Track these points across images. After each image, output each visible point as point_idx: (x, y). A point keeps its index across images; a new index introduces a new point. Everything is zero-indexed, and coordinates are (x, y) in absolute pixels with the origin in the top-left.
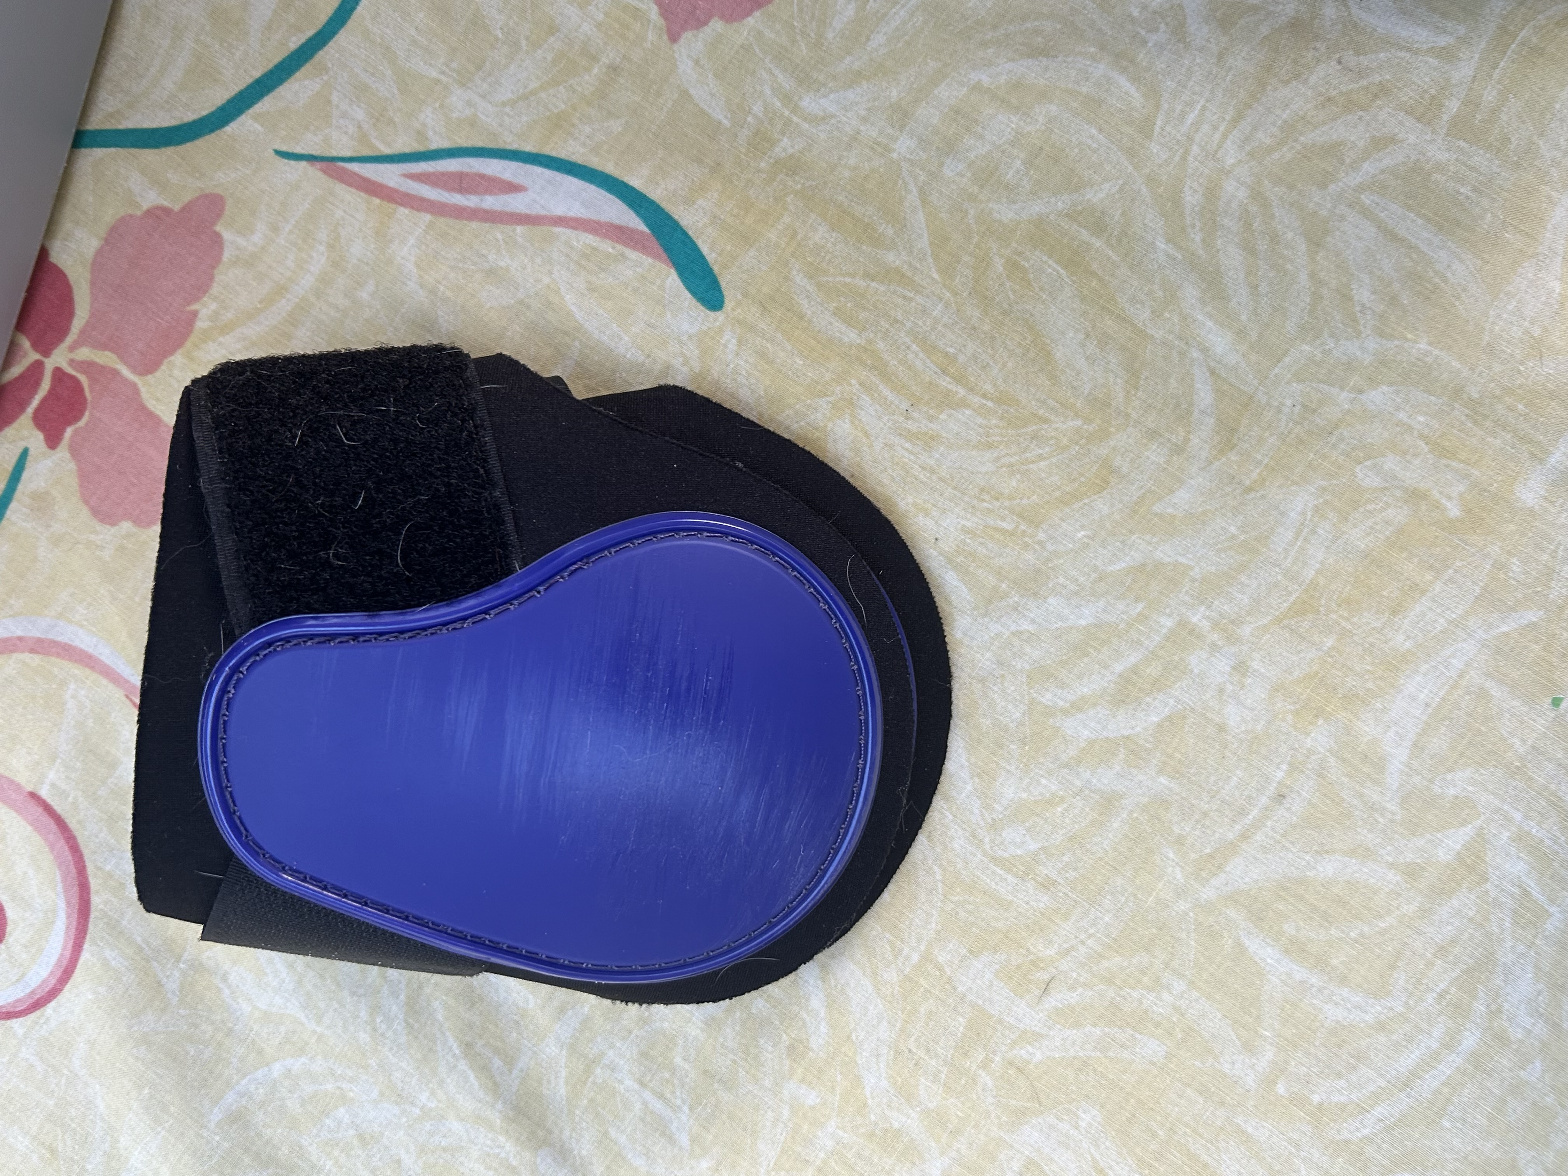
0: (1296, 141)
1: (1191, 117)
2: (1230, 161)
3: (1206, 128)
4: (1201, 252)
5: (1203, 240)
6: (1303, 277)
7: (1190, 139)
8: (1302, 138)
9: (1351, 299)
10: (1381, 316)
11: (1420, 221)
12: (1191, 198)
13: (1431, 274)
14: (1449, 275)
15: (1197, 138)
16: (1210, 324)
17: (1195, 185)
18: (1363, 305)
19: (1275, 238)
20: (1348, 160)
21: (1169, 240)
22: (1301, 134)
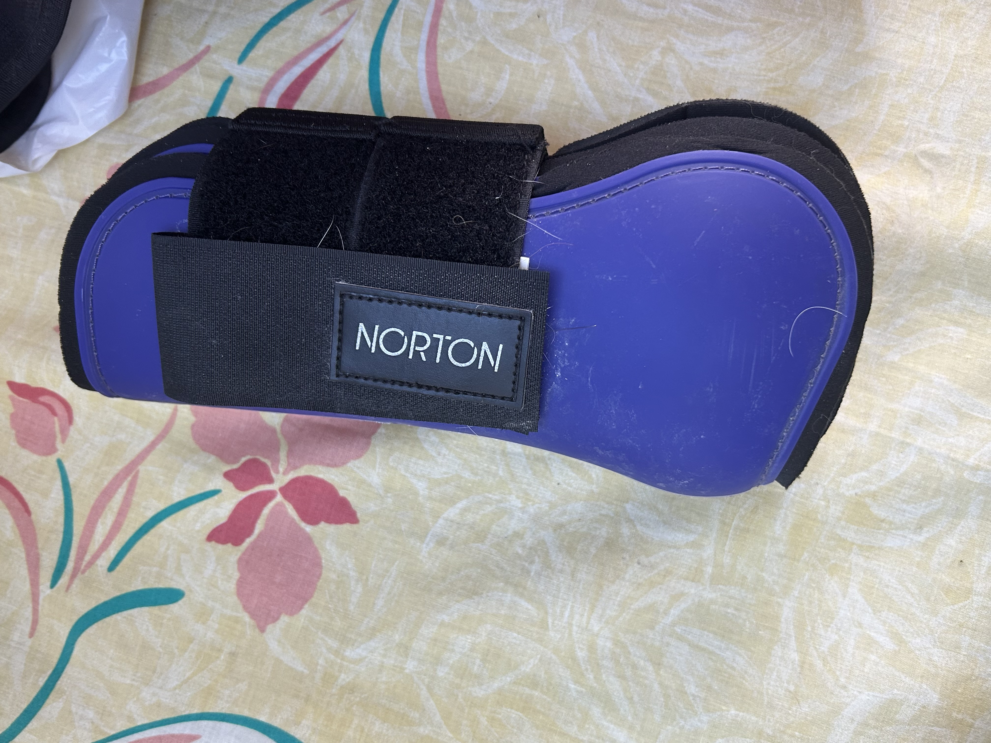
0: (629, 608)
1: (567, 614)
2: (596, 629)
3: (577, 617)
4: (595, 685)
5: (595, 678)
6: (656, 686)
7: (571, 625)
8: (632, 607)
9: (686, 693)
10: (705, 699)
11: (711, 635)
12: (581, 654)
13: (725, 667)
14: (735, 665)
15: (574, 622)
16: (612, 726)
17: (581, 646)
18: (693, 695)
19: (635, 667)
20: (661, 610)
21: (576, 682)
22: (631, 604)
